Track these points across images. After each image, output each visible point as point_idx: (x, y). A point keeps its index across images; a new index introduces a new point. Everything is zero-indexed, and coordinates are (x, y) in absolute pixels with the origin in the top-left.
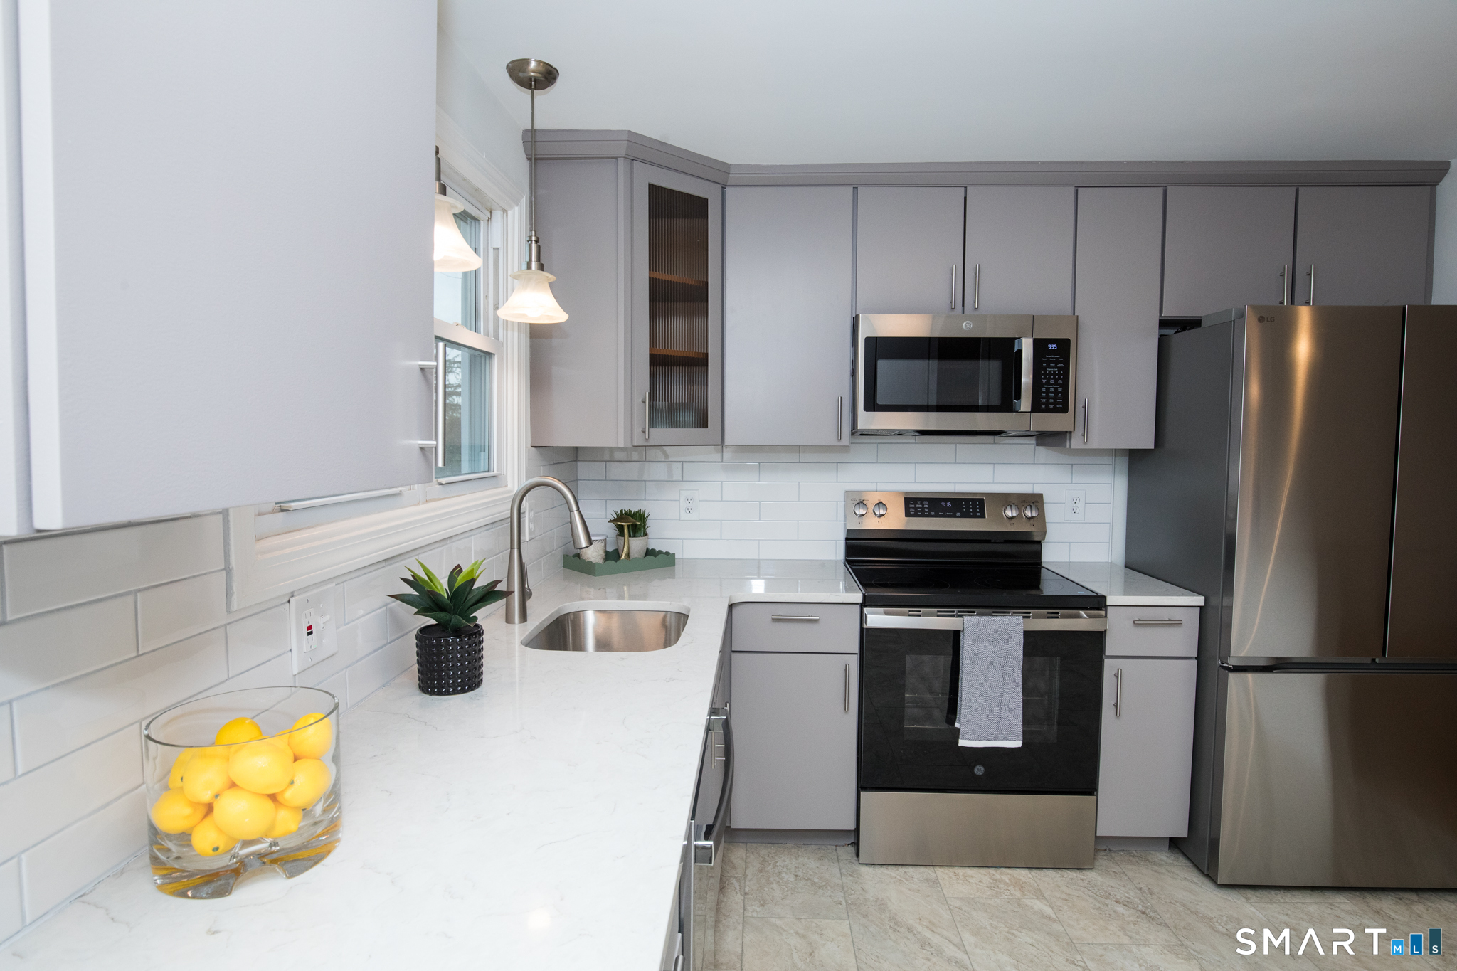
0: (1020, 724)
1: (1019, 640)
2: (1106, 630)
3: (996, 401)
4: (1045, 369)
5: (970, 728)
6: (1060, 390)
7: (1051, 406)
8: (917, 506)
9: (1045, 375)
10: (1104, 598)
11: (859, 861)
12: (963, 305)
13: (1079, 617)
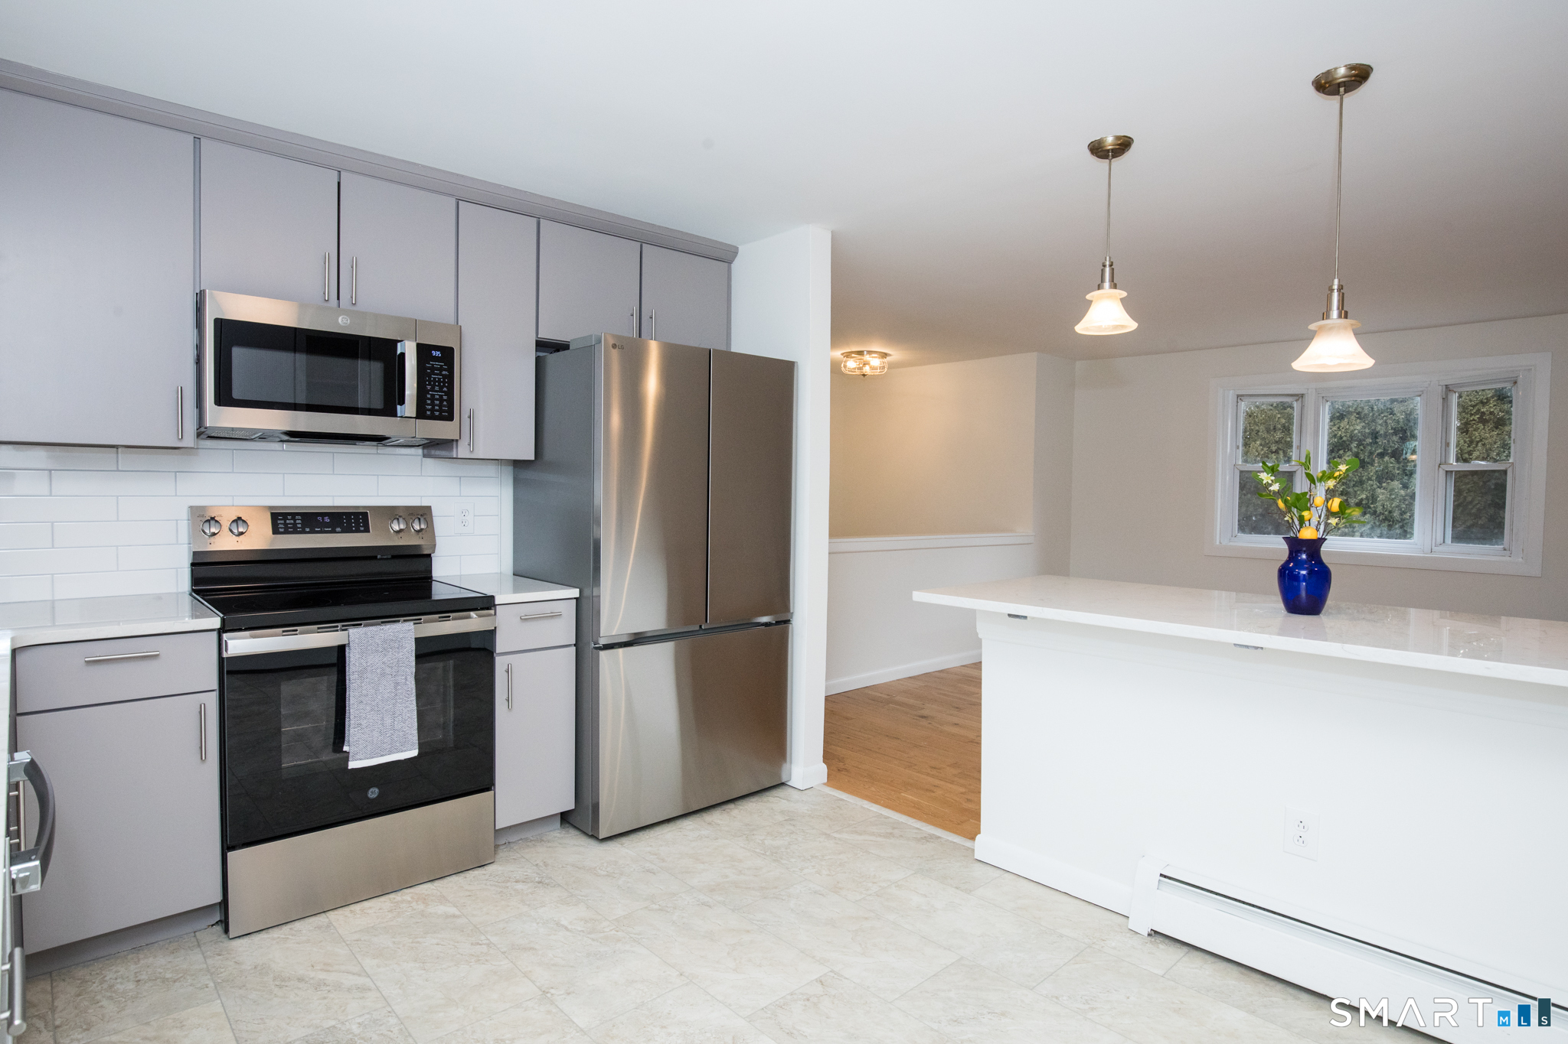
0: (415, 732)
1: (410, 648)
2: (495, 628)
3: (378, 404)
4: (429, 376)
5: (361, 746)
6: (445, 398)
7: (437, 413)
8: (288, 522)
9: (430, 381)
10: (493, 597)
11: (229, 937)
12: (338, 299)
13: (469, 617)
